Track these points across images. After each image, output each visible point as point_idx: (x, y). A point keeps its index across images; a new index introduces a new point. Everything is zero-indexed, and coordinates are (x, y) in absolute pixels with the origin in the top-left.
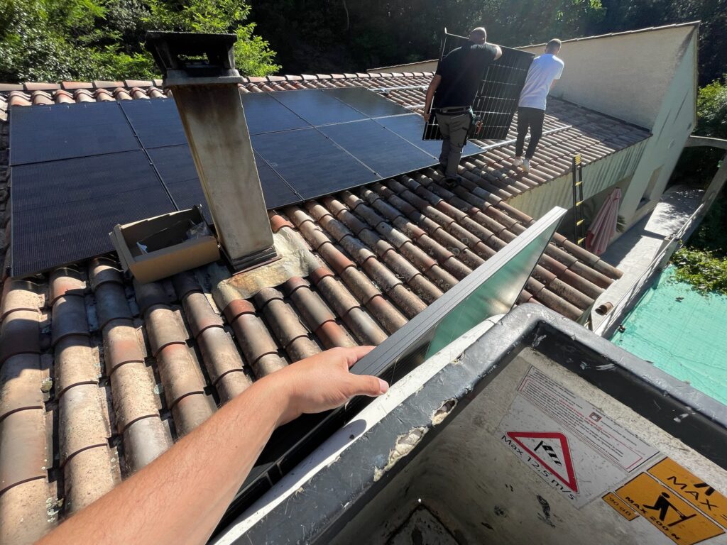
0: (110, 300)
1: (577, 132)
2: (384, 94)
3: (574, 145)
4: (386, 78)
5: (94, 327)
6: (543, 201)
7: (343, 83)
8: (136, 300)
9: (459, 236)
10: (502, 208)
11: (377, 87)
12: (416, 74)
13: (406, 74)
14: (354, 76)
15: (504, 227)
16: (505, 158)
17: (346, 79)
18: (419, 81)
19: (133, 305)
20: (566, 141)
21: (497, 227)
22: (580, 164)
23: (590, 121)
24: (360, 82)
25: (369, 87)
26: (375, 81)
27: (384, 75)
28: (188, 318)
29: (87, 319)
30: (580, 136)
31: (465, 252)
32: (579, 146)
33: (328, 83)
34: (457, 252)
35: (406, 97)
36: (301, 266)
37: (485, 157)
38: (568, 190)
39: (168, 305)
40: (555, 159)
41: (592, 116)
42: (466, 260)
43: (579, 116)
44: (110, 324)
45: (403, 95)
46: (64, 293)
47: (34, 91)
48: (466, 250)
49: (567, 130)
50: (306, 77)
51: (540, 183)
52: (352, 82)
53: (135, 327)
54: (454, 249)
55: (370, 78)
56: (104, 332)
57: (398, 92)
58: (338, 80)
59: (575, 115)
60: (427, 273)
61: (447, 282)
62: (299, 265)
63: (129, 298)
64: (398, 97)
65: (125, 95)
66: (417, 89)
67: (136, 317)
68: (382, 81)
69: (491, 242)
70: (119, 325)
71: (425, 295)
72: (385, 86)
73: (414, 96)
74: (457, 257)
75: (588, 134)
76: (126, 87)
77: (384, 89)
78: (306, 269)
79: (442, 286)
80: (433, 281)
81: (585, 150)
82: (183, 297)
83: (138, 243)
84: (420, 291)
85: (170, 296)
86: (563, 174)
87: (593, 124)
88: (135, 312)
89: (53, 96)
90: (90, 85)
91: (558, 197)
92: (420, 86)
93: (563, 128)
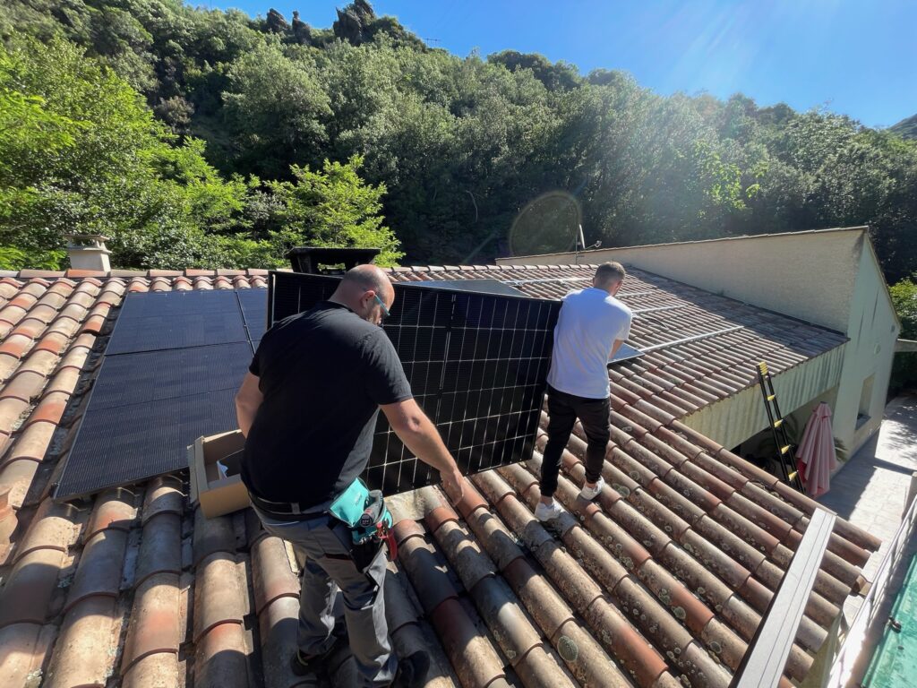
0: (160, 539)
1: (751, 333)
2: (518, 287)
3: (752, 351)
4: (518, 270)
5: (128, 582)
6: (728, 419)
7: (472, 274)
8: (192, 544)
9: (625, 467)
10: (677, 430)
11: (509, 279)
12: (551, 267)
13: (540, 267)
14: (484, 268)
15: (686, 458)
16: (669, 363)
17: (475, 270)
18: (555, 273)
19: (187, 549)
20: (740, 344)
21: (676, 457)
22: (768, 374)
23: (765, 321)
24: (490, 273)
25: (501, 279)
26: (507, 273)
27: (516, 267)
28: (254, 577)
29: (122, 570)
30: (757, 339)
31: (637, 494)
32: (759, 351)
33: (456, 274)
34: (626, 492)
35: (542, 290)
36: (415, 502)
37: (643, 361)
38: (758, 405)
39: (231, 553)
40: (733, 366)
41: (764, 315)
42: (640, 505)
43: (748, 314)
44: (149, 581)
45: (539, 289)
46: (106, 526)
47: (155, 277)
48: (639, 490)
49: (739, 331)
50: (433, 268)
51: (722, 397)
52: (481, 274)
53: (180, 588)
54: (621, 487)
55: (501, 270)
56: (137, 593)
57: (532, 285)
58: (467, 271)
59: (744, 315)
60: (588, 524)
61: (619, 542)
62: (412, 502)
63: (184, 539)
64: (533, 290)
65: (244, 283)
66: (553, 282)
67: (185, 570)
68: (515, 273)
69: (671, 479)
70: (161, 584)
71: (587, 561)
72: (517, 278)
73: (551, 289)
74: (627, 500)
75: (767, 336)
76: (247, 276)
77: (517, 282)
78: (421, 507)
79: (611, 546)
80: (597, 538)
81: (768, 355)
82: (255, 541)
83: (218, 462)
84: (580, 553)
85: (238, 538)
86: (748, 387)
87: (769, 324)
88: (187, 562)
89: (172, 282)
90: (212, 273)
91: (747, 414)
92: (556, 279)
93: (734, 328)
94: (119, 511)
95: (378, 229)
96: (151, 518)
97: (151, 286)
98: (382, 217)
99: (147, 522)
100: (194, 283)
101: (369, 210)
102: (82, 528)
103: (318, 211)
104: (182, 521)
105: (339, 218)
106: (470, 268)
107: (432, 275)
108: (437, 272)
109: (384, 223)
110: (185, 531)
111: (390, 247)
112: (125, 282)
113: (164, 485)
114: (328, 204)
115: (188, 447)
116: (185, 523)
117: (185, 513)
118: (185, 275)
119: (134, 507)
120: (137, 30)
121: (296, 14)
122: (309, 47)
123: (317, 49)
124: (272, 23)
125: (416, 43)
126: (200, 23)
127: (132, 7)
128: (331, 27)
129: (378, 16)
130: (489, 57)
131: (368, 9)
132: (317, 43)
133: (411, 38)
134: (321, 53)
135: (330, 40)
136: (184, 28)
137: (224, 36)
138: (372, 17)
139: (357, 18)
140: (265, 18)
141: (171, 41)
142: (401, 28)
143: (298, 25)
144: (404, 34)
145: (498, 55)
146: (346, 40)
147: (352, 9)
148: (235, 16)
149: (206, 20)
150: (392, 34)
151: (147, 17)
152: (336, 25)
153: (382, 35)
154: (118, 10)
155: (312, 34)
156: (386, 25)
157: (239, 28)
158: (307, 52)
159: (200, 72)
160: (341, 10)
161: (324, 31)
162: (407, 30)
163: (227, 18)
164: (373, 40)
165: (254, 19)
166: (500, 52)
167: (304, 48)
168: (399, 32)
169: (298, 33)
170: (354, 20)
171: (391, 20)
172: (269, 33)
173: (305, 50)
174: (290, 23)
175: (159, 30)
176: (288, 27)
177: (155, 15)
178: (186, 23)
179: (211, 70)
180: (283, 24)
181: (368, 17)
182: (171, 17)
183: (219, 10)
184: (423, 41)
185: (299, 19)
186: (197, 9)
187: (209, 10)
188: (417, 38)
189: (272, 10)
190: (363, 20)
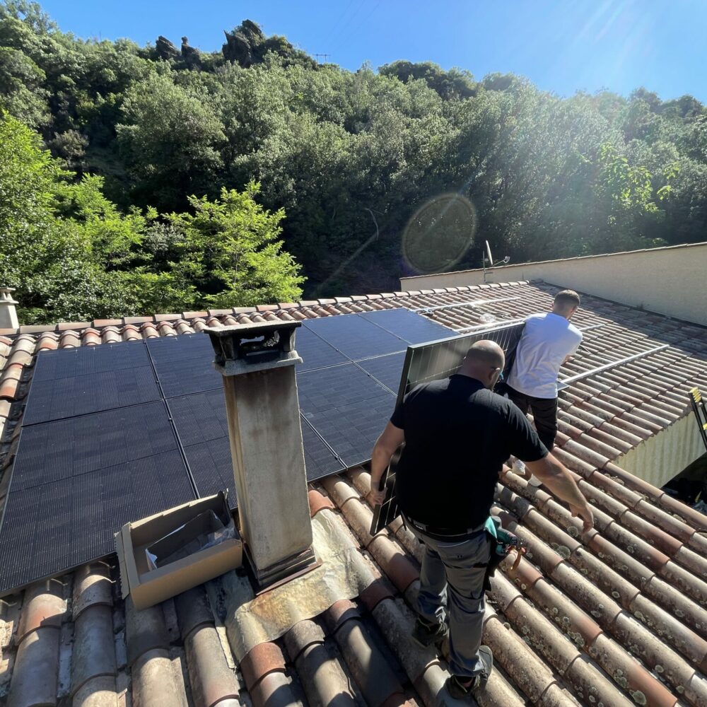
0: (92, 636)
1: (677, 352)
2: (428, 315)
3: (682, 373)
4: (427, 295)
5: (65, 687)
6: (663, 451)
7: (380, 303)
8: (125, 639)
9: (562, 522)
10: (613, 474)
11: (418, 305)
12: (460, 289)
13: (449, 289)
14: (392, 295)
15: (626, 508)
16: (594, 394)
17: (383, 298)
18: (465, 295)
19: (120, 646)
20: (668, 366)
21: (615, 508)
22: (701, 401)
23: (690, 336)
24: (398, 301)
25: (410, 307)
26: (416, 299)
27: (424, 292)
28: (191, 676)
29: (57, 674)
30: (684, 358)
31: (579, 554)
32: (689, 373)
33: (364, 304)
34: (567, 553)
35: (453, 316)
36: (348, 577)
37: (568, 394)
38: (692, 432)
39: (165, 648)
40: (663, 393)
41: (688, 329)
42: (583, 567)
43: (672, 330)
44: (86, 688)
45: (450, 315)
46: (39, 625)
47: (64, 331)
48: (581, 550)
49: (664, 350)
50: (340, 300)
51: (655, 431)
52: (389, 302)
53: (118, 692)
54: (561, 547)
55: (409, 296)
57: (442, 311)
58: (375, 300)
59: (667, 330)
60: (530, 593)
61: (565, 615)
62: (345, 577)
63: (116, 634)
64: (444, 317)
65: (152, 332)
66: (464, 307)
67: (121, 670)
68: (423, 298)
69: (612, 533)
71: (534, 638)
72: (427, 305)
73: (462, 315)
74: (568, 562)
75: (695, 354)
76: (154, 322)
77: (427, 309)
78: (354, 583)
79: (558, 619)
80: (541, 609)
81: (698, 377)
82: (188, 634)
83: (147, 550)
84: (526, 629)
85: (170, 630)
86: (682, 416)
87: (695, 340)
88: (122, 661)
89: (81, 335)
90: (119, 322)
91: (681, 444)
92: (468, 303)
93: (659, 348)
94: (50, 605)
95: (278, 254)
96: (82, 612)
97: (61, 340)
98: (282, 242)
99: (78, 617)
100: (103, 335)
101: (268, 236)
102: (14, 626)
103: (218, 240)
104: (113, 613)
105: (239, 246)
106: (378, 296)
107: (339, 308)
108: (344, 303)
109: (284, 248)
110: (117, 624)
111: (291, 272)
112: (35, 338)
113: (92, 573)
114: (226, 233)
115: (116, 534)
116: (116, 614)
117: (115, 603)
118: (93, 326)
119: (64, 599)
120: (30, 67)
121: (184, 40)
122: (199, 72)
123: (207, 74)
124: (161, 51)
125: (306, 60)
126: (91, 55)
127: (24, 46)
128: (220, 50)
129: (267, 36)
130: (379, 69)
131: (256, 30)
132: (206, 67)
133: (301, 56)
134: (211, 78)
135: (219, 64)
136: (75, 62)
137: (115, 67)
138: (261, 37)
139: (245, 40)
140: (154, 45)
141: (63, 76)
142: (290, 46)
143: (187, 51)
144: (293, 52)
145: (389, 66)
146: (236, 62)
147: (240, 31)
148: (124, 45)
149: (96, 53)
150: (281, 53)
151: (39, 54)
152: (225, 47)
153: (272, 55)
154: (11, 49)
155: (201, 58)
156: (276, 44)
157: (129, 58)
158: (198, 77)
159: (93, 104)
160: (229, 32)
161: (213, 54)
162: (296, 48)
163: (117, 48)
164: (263, 60)
165: (143, 47)
166: (391, 63)
167: (195, 73)
168: (289, 50)
169: (188, 59)
170: (242, 42)
171: (280, 40)
172: (159, 60)
173: (195, 75)
174: (179, 49)
175: (51, 65)
176: (178, 53)
177: (47, 51)
178: (77, 56)
179: (103, 101)
180: (173, 51)
181: (257, 37)
182: (62, 52)
183: (108, 40)
184: (313, 58)
185: (189, 44)
186: (88, 41)
187: (99, 42)
188: (307, 55)
189: (161, 38)
190: (252, 41)
